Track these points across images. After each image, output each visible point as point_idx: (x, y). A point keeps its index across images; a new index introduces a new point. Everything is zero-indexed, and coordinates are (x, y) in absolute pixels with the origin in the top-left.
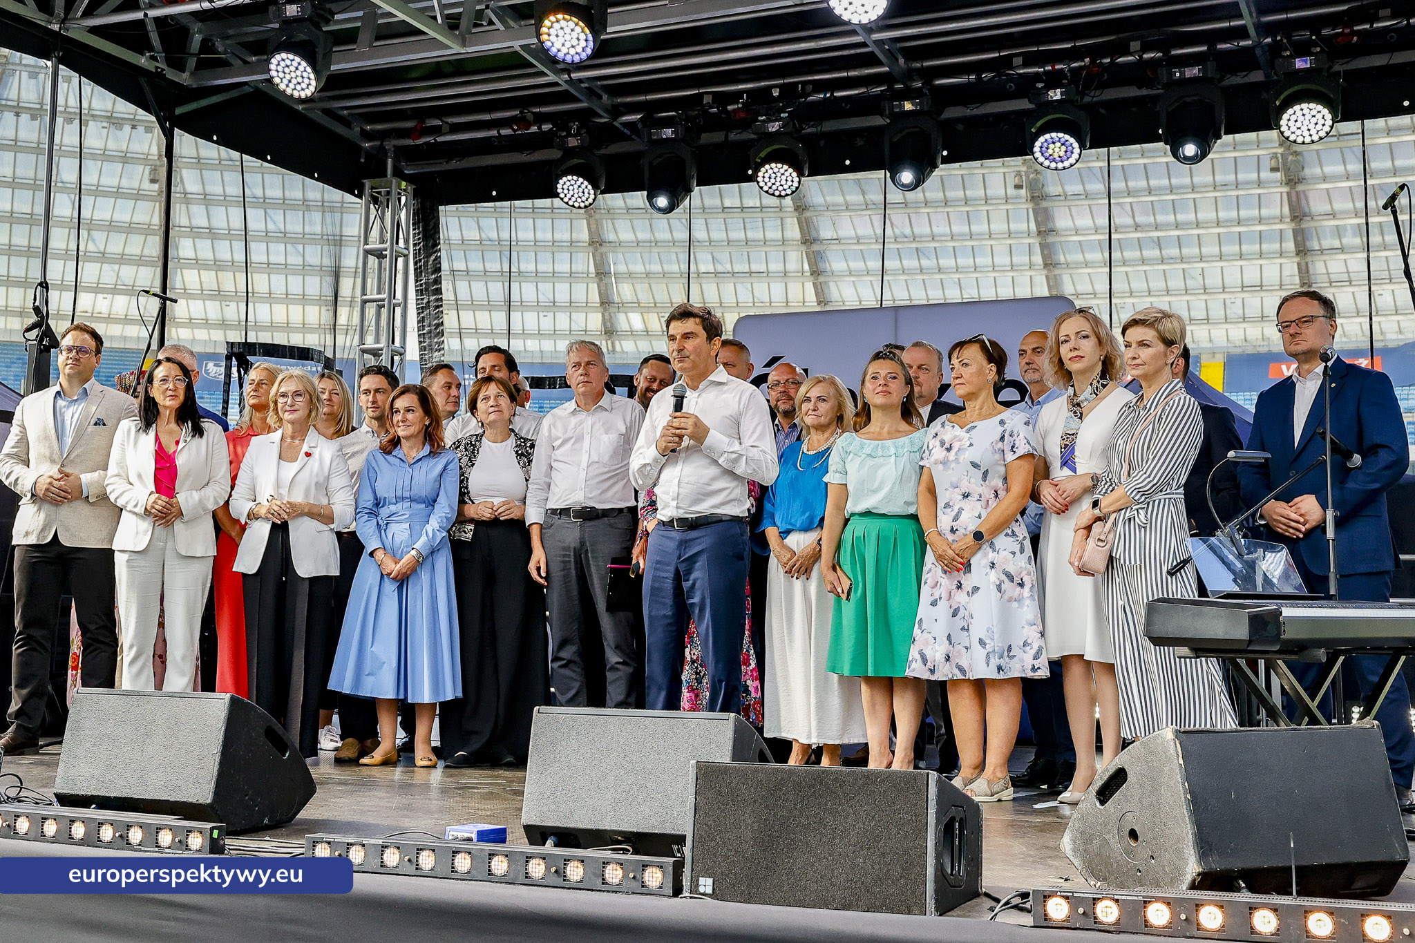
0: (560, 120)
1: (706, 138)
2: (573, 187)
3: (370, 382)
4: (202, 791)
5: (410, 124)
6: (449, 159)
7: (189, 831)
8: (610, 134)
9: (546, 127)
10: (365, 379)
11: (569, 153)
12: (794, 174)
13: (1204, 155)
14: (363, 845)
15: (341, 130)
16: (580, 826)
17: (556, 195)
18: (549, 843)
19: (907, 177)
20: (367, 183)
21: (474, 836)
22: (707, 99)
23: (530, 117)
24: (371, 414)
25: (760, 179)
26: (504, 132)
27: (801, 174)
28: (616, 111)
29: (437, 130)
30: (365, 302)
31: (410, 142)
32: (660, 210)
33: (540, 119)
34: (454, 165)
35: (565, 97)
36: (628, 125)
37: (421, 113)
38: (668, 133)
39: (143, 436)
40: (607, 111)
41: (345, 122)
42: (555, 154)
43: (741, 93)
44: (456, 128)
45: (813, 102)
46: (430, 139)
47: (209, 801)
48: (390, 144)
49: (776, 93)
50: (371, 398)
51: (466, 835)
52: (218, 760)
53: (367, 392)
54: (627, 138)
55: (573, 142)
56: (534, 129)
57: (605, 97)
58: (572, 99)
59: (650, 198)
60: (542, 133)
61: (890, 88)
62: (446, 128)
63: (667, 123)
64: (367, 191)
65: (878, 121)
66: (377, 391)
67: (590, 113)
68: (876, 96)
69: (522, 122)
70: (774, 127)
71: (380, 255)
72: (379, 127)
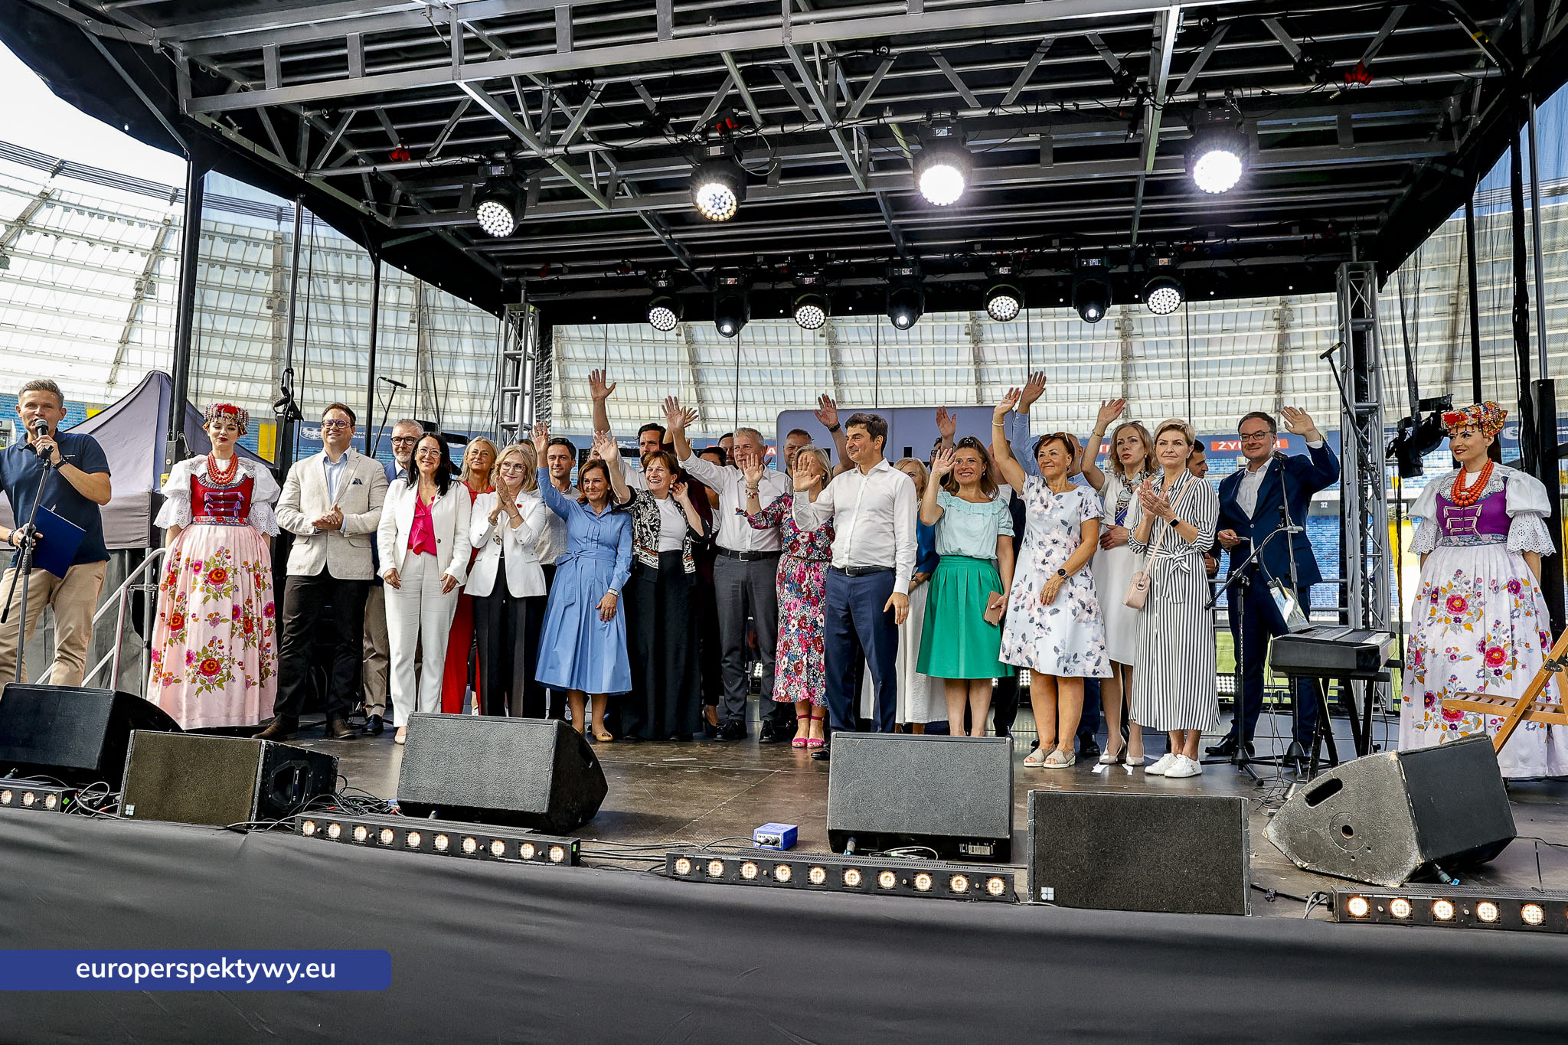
0: (654, 269)
1: (758, 286)
2: (661, 316)
3: (553, 450)
4: (537, 801)
5: (538, 267)
6: (562, 292)
7: (551, 846)
8: (688, 279)
9: (640, 273)
10: (551, 448)
11: (660, 291)
12: (822, 314)
13: (1102, 316)
14: (722, 861)
15: (489, 267)
16: (881, 830)
17: (648, 321)
18: (850, 846)
19: (903, 320)
20: (507, 306)
21: (781, 837)
22: (760, 259)
23: (629, 264)
24: (556, 474)
25: (797, 316)
26: (609, 274)
27: (826, 315)
28: (695, 264)
29: (559, 271)
30: (504, 391)
31: (538, 279)
32: (725, 334)
33: (637, 267)
34: (568, 296)
35: (665, 251)
36: (700, 274)
37: (548, 259)
38: (730, 281)
39: (407, 491)
40: (687, 262)
41: (492, 262)
42: (648, 292)
43: (786, 256)
44: (573, 271)
45: (836, 265)
46: (554, 278)
47: (545, 811)
48: (522, 280)
49: (811, 257)
50: (556, 462)
51: (773, 837)
52: (550, 776)
53: (554, 457)
54: (698, 284)
55: (662, 284)
56: (632, 273)
57: (687, 253)
58: (668, 253)
59: (719, 326)
60: (637, 277)
61: (891, 259)
62: (565, 270)
63: (731, 274)
64: (507, 312)
65: (881, 281)
66: (560, 457)
67: (678, 264)
68: (881, 264)
69: (624, 268)
70: (808, 281)
71: (512, 357)
72: (513, 267)
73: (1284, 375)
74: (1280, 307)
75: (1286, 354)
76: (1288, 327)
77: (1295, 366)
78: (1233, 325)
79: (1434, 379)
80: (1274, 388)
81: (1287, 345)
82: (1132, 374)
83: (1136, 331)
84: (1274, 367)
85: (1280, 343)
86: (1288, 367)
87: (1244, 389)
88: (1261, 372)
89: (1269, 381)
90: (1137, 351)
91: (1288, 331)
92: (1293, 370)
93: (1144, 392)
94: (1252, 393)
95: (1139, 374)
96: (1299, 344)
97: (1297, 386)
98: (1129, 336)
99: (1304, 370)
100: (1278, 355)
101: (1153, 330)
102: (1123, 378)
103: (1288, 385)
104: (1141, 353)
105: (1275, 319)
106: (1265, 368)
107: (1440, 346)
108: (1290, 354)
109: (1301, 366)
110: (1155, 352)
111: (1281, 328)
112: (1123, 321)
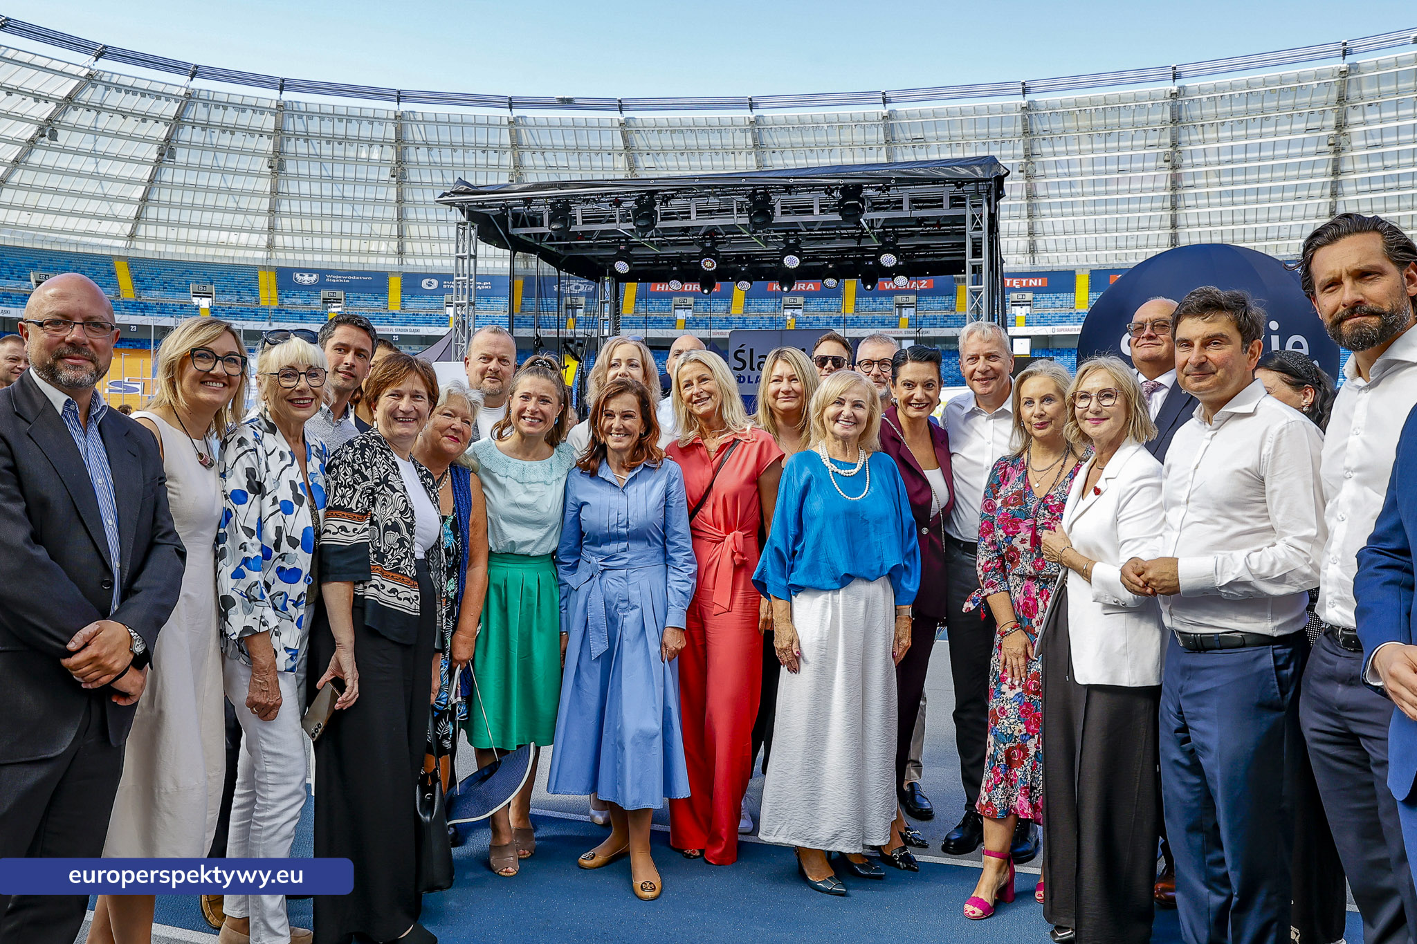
73: (1178, 212)
74: (1171, 150)
75: (1179, 192)
76: (1179, 167)
77: (1188, 203)
78: (1127, 166)
79: (1320, 212)
80: (1169, 223)
81: (1180, 183)
82: (1036, 212)
83: (1039, 172)
84: (1168, 204)
85: (1173, 182)
86: (1181, 203)
87: (1141, 225)
88: (1156, 209)
89: (1164, 218)
90: (1041, 191)
91: (1179, 171)
92: (1187, 207)
93: (1048, 229)
94: (1149, 228)
95: (1044, 211)
96: (1191, 182)
97: (1190, 222)
98: (1033, 177)
99: (1197, 206)
100: (1171, 193)
101: (1054, 171)
102: (1029, 216)
103: (1182, 221)
104: (1044, 193)
105: (1166, 161)
106: (1160, 205)
107: (1324, 185)
108: (1183, 192)
109: (1194, 202)
110: (1057, 191)
111: (1174, 168)
112: (1027, 164)
